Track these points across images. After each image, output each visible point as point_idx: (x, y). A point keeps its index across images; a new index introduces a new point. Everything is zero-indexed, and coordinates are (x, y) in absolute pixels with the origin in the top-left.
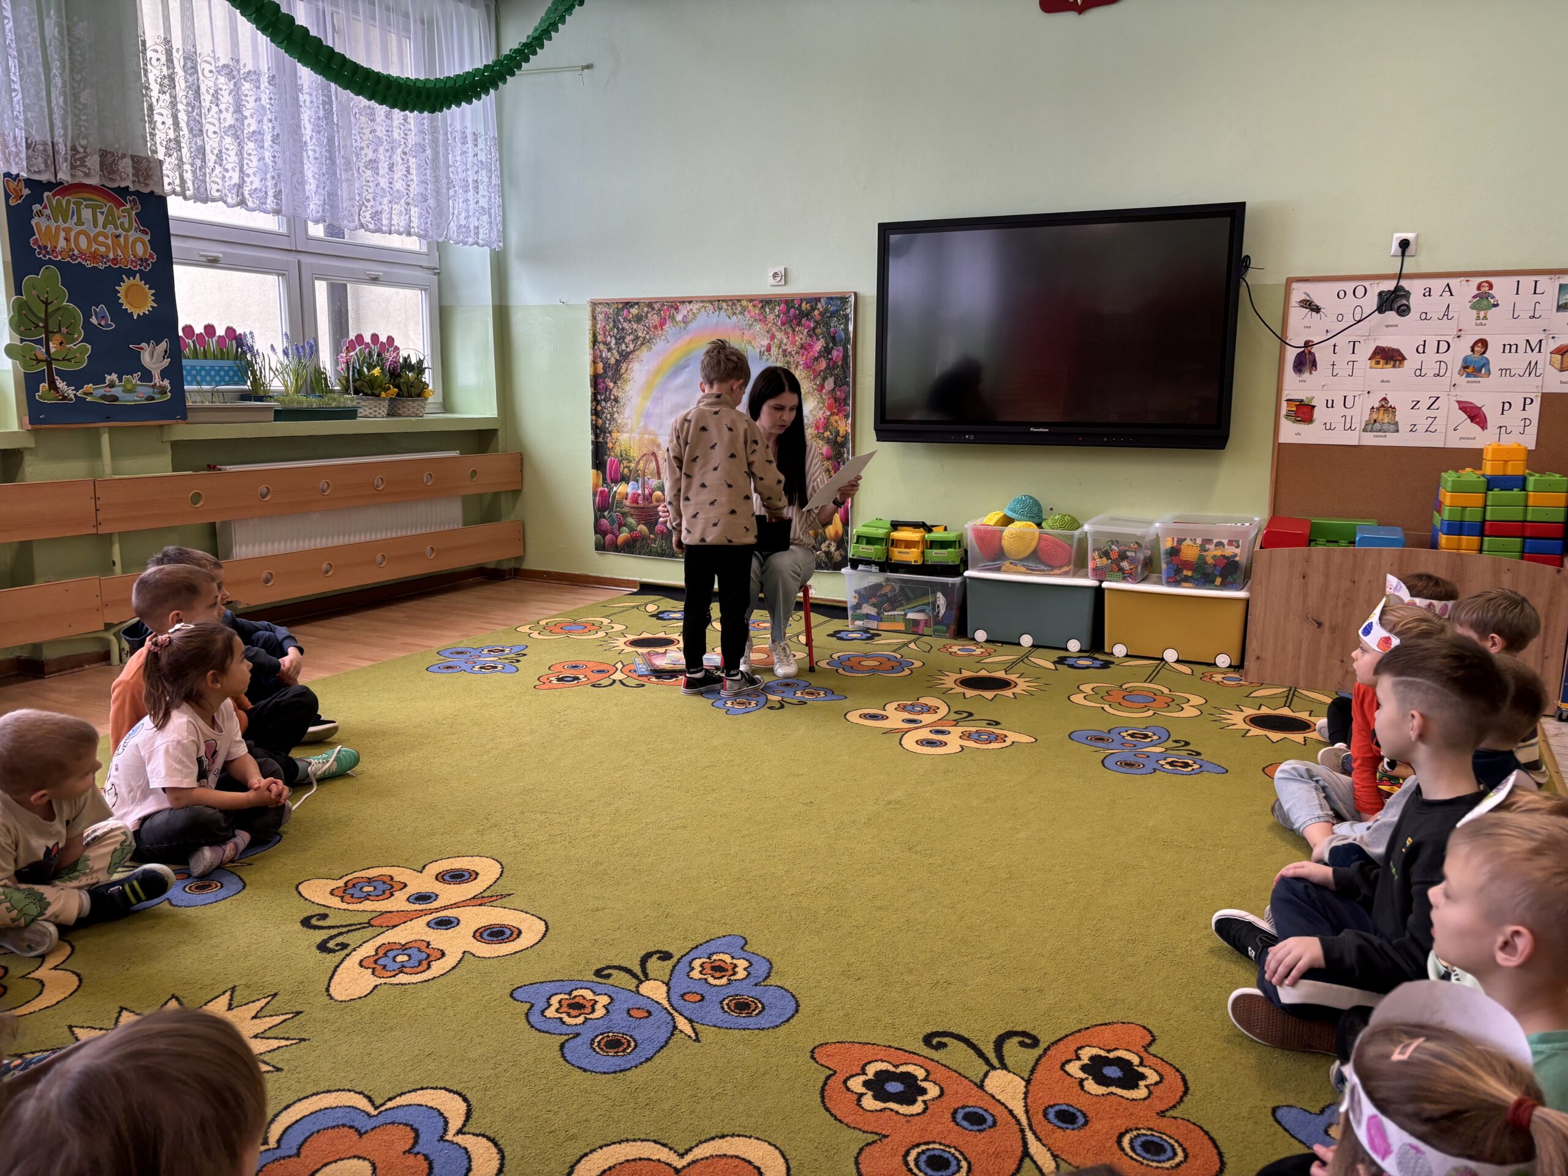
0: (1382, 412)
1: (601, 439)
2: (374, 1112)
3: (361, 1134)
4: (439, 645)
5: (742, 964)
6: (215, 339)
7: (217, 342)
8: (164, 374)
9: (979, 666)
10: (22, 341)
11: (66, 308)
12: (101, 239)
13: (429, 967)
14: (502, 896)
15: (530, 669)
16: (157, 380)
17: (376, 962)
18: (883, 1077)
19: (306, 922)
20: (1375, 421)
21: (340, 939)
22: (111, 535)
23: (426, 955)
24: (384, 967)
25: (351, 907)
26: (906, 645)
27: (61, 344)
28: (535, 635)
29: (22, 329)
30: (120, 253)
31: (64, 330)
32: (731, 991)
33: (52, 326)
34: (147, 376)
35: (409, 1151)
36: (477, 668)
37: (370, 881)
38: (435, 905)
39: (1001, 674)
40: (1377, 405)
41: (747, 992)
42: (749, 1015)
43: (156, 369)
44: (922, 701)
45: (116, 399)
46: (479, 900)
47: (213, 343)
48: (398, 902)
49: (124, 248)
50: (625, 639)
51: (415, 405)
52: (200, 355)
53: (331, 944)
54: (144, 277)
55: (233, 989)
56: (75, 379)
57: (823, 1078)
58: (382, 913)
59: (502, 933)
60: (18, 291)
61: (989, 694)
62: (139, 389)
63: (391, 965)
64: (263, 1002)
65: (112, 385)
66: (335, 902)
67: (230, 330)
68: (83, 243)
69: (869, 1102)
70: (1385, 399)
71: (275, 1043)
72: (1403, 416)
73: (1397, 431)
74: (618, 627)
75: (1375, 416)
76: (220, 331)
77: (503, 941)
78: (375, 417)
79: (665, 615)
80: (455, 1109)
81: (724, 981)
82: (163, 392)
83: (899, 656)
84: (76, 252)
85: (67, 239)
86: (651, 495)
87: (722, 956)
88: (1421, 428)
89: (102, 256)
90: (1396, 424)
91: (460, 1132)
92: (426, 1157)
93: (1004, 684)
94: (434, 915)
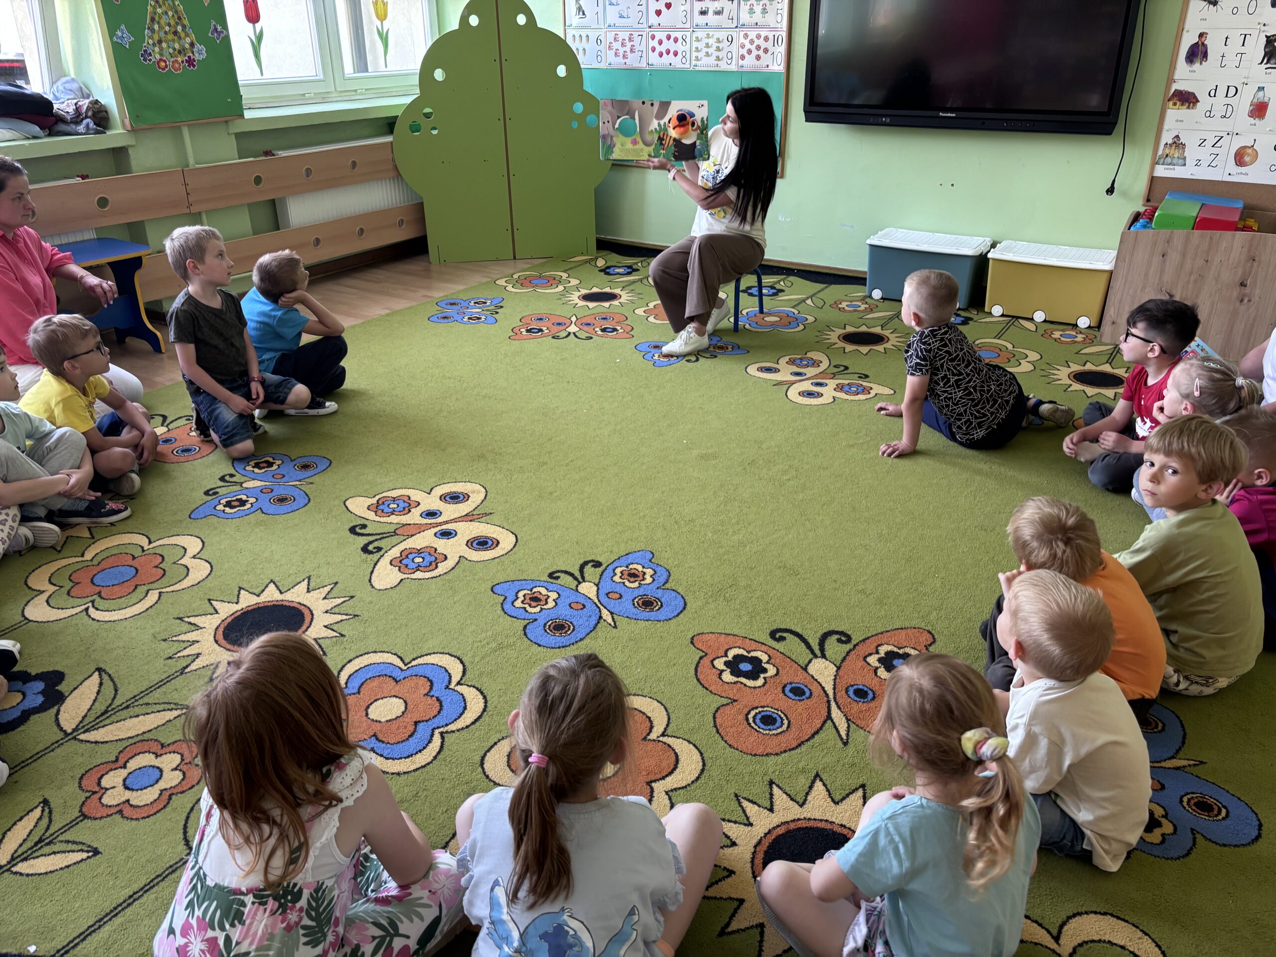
2: (405, 668)
3: (397, 682)
4: (438, 295)
5: (649, 572)
9: (862, 321)
13: (437, 567)
14: (486, 514)
15: (506, 321)
17: (401, 562)
18: (738, 658)
19: (353, 530)
21: (376, 544)
23: (433, 558)
24: (407, 566)
25: (382, 520)
26: (804, 301)
28: (510, 288)
32: (641, 592)
35: (427, 695)
36: (466, 319)
37: (394, 499)
38: (440, 520)
39: (877, 330)
41: (652, 592)
42: (652, 610)
44: (809, 355)
46: (469, 517)
48: (414, 517)
50: (579, 294)
53: (371, 548)
55: (309, 578)
58: (404, 525)
59: (485, 543)
61: (864, 349)
63: (412, 565)
64: (329, 587)
66: (371, 515)
69: (727, 677)
71: (339, 618)
74: (574, 282)
77: (486, 549)
79: (611, 271)
80: (456, 670)
81: (636, 584)
83: (796, 312)
87: (635, 566)
91: (459, 683)
92: (438, 699)
93: (877, 339)
94: (439, 528)
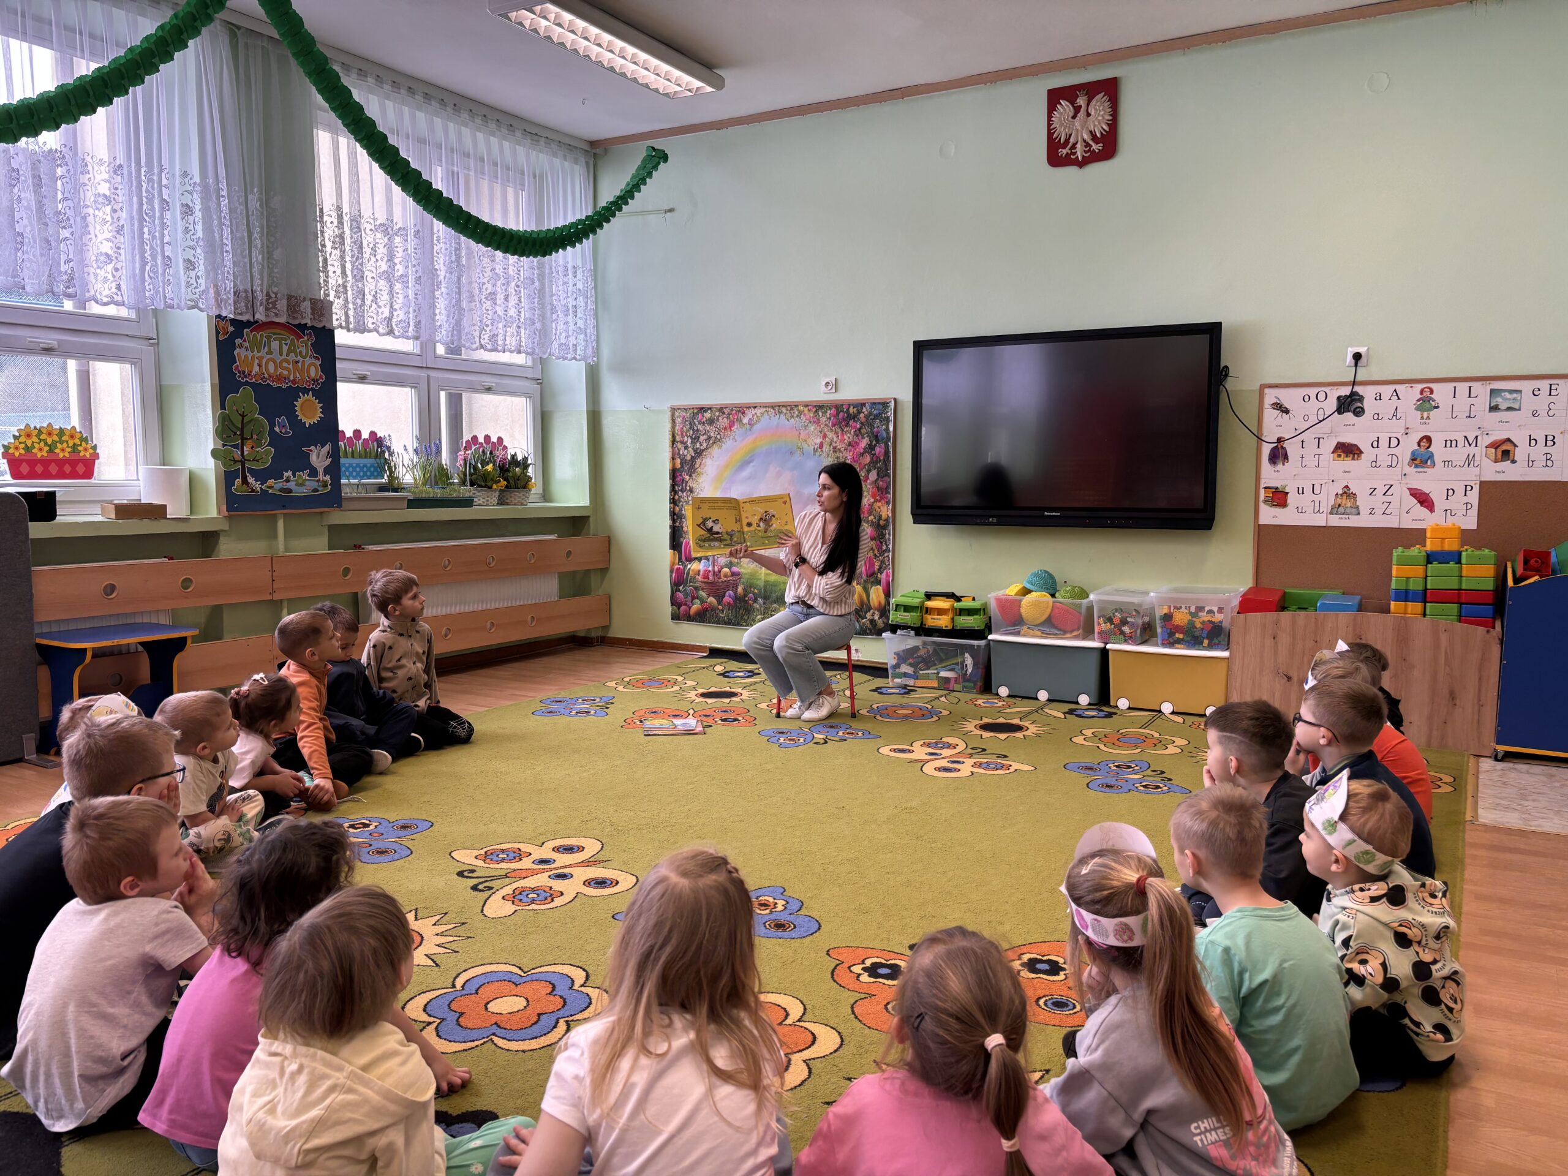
0: (1345, 497)
1: (677, 524)
2: (522, 974)
3: (516, 985)
4: (541, 696)
5: (780, 904)
6: (361, 441)
7: (363, 443)
8: (326, 471)
9: (999, 715)
10: (224, 445)
11: (257, 419)
12: (285, 364)
13: (552, 900)
14: (603, 861)
15: (618, 714)
16: (321, 476)
17: (514, 897)
18: (876, 966)
19: (460, 874)
20: (1339, 505)
21: (486, 884)
22: (281, 601)
23: (550, 895)
24: (521, 900)
25: (491, 866)
26: (938, 698)
27: (252, 447)
28: (621, 688)
29: (224, 436)
30: (298, 375)
31: (255, 437)
32: (772, 917)
33: (247, 435)
34: (314, 472)
35: (550, 994)
36: (573, 713)
37: (503, 851)
38: (553, 866)
39: (1017, 721)
40: (1340, 492)
41: (783, 918)
42: (785, 931)
43: (320, 467)
44: (944, 740)
45: (290, 491)
46: (586, 863)
47: (359, 445)
48: (526, 863)
49: (301, 372)
50: (696, 692)
51: (521, 495)
52: (349, 455)
53: (481, 887)
54: (316, 394)
55: (416, 910)
56: (261, 476)
57: (833, 965)
58: (515, 870)
59: (605, 882)
60: (223, 407)
61: (1003, 736)
62: (307, 483)
63: (525, 899)
64: (438, 917)
65: (288, 480)
66: (480, 863)
67: (373, 434)
68: (272, 368)
69: (865, 978)
70: (1347, 487)
71: (451, 939)
72: (1363, 501)
73: (1359, 514)
74: (690, 683)
75: (1339, 501)
76: (365, 435)
77: (605, 887)
78: (487, 505)
79: (730, 674)
80: (579, 976)
81: (768, 911)
82: (325, 485)
83: (930, 707)
84: (266, 376)
85: (260, 365)
86: (720, 571)
87: (766, 898)
88: (1379, 511)
89: (285, 378)
90: (1358, 508)
91: (583, 985)
92: (561, 997)
93: (1018, 728)
94: (553, 872)
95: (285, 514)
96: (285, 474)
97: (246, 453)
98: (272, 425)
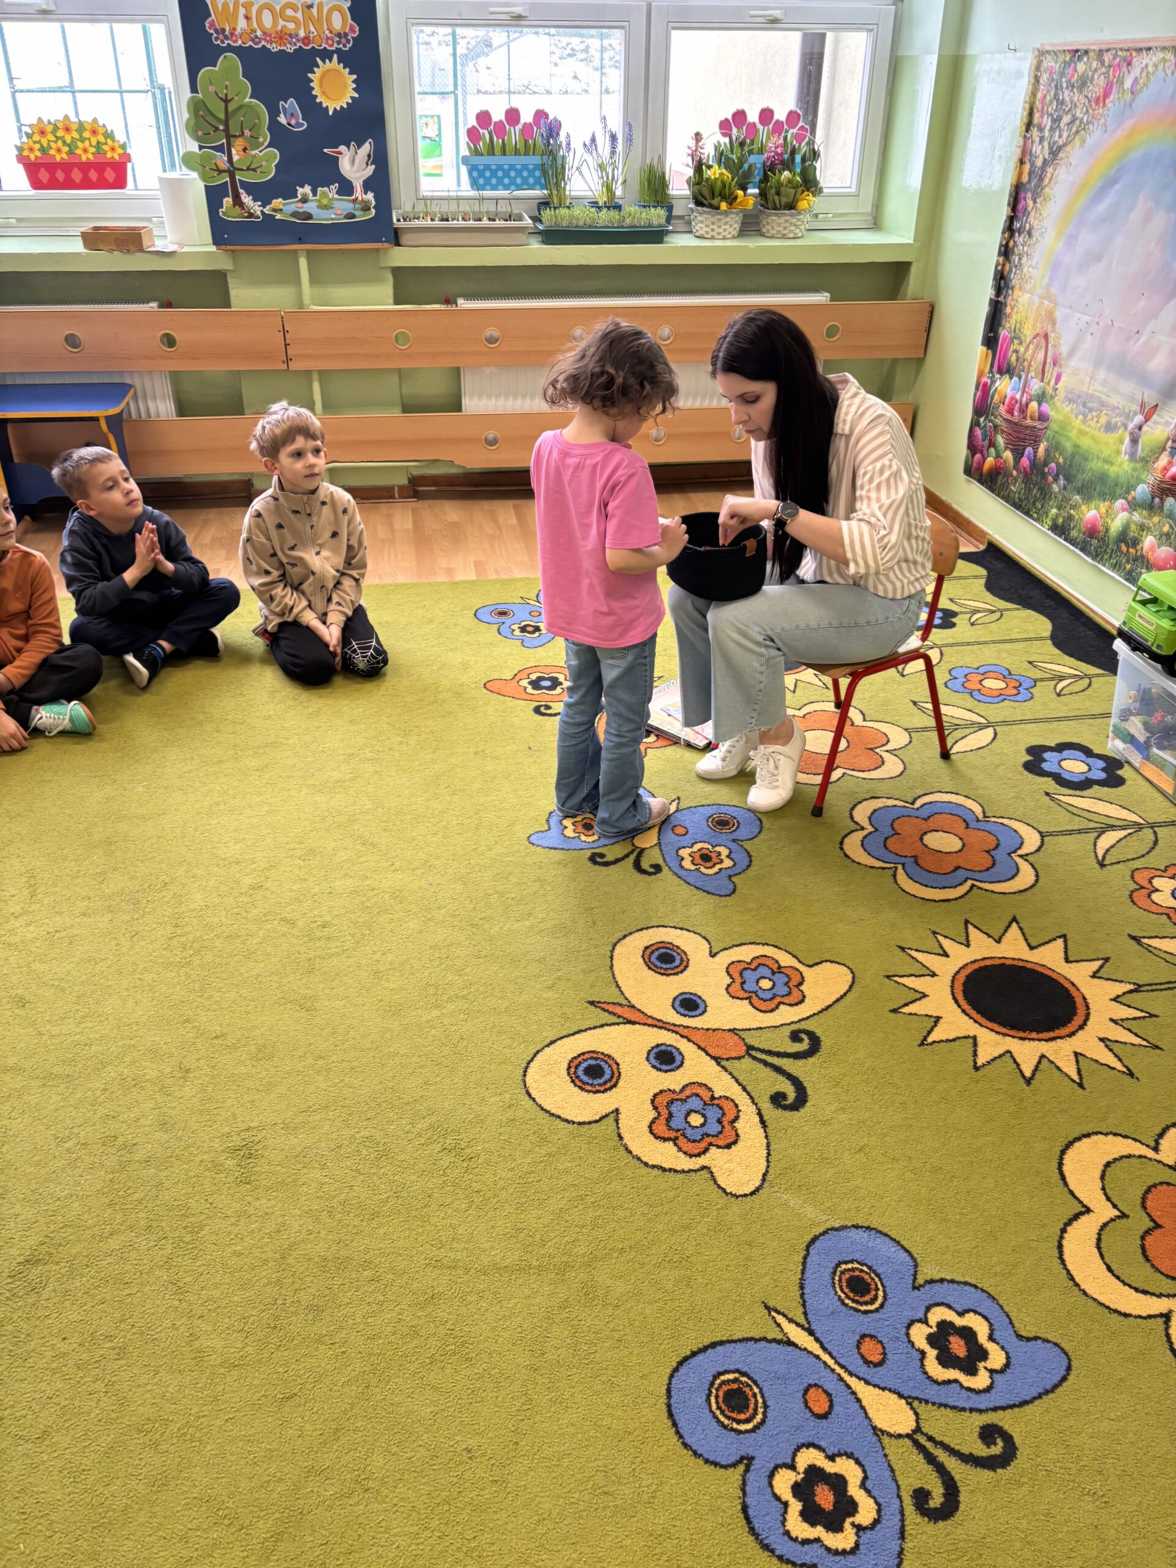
1: (1001, 299)
6: (519, 127)
7: (522, 131)
8: (368, 185)
10: (201, 148)
11: (249, 106)
12: (289, 12)
16: (359, 192)
22: (309, 373)
27: (245, 150)
29: (200, 133)
30: (312, 29)
31: (247, 133)
33: (234, 130)
43: (358, 179)
45: (309, 216)
47: (514, 134)
49: (317, 22)
52: (497, 151)
54: (345, 59)
56: (263, 192)
60: (194, 89)
62: (336, 204)
65: (304, 200)
67: (540, 115)
68: (267, 20)
82: (366, 208)
84: (259, 33)
85: (247, 18)
86: (1027, 405)
89: (291, 36)
95: (307, 250)
96: (300, 191)
97: (235, 158)
98: (274, 113)
